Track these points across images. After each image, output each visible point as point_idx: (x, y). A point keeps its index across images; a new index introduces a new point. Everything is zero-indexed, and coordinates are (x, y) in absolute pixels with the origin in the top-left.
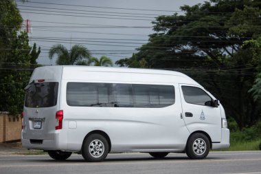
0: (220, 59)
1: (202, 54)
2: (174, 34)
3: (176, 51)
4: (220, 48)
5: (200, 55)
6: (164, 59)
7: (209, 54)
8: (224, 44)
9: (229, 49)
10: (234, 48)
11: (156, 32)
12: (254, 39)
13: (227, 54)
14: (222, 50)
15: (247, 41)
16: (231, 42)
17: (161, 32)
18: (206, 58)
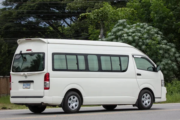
0: (60, 30)
1: (45, 25)
2: (21, 8)
3: (22, 23)
4: (60, 20)
5: (43, 26)
6: (12, 29)
7: (51, 25)
8: (63, 17)
9: (68, 20)
10: (72, 20)
11: (4, 7)
12: (89, 12)
13: (66, 25)
14: (62, 22)
15: (83, 14)
16: (69, 15)
17: (9, 7)
18: (48, 28)
